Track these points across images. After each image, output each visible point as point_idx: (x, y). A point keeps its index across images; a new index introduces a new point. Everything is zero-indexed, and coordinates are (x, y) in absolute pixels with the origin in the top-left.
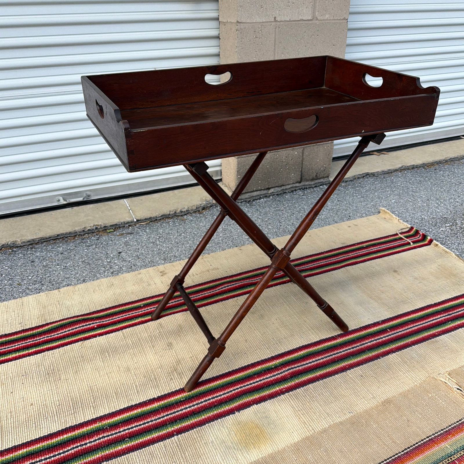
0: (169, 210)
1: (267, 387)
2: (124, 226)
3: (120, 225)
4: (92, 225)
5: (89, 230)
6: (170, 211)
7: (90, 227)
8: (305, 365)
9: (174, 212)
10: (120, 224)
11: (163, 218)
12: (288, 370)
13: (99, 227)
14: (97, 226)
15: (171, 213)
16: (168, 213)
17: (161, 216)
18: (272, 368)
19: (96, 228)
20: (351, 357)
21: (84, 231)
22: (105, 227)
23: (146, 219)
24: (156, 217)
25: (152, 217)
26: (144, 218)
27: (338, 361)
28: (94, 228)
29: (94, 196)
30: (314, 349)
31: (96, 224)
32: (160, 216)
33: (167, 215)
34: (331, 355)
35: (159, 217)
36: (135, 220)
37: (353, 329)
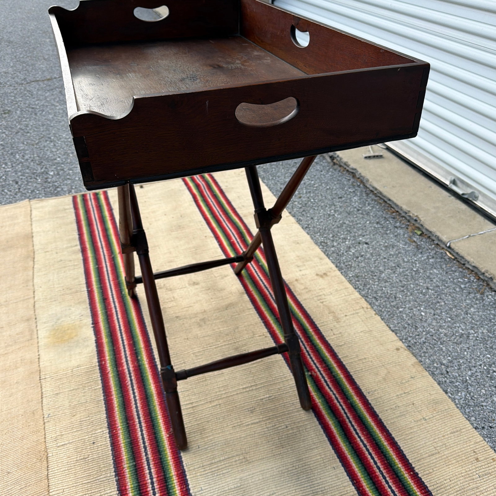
0: (486, 269)
1: (114, 350)
2: (433, 240)
3: (433, 235)
4: (416, 214)
5: (410, 216)
6: (487, 271)
7: (413, 214)
8: (132, 387)
9: (490, 276)
10: (435, 235)
11: (472, 271)
12: (129, 371)
13: (419, 221)
14: (418, 219)
15: (487, 274)
16: (483, 271)
17: (474, 267)
18: (137, 357)
19: (416, 220)
20: (128, 440)
21: (406, 213)
22: (422, 225)
23: (457, 253)
24: (468, 262)
25: (465, 257)
26: (457, 251)
27: (128, 424)
28: (415, 218)
29: (481, 201)
30: (156, 402)
31: (420, 216)
32: (473, 265)
33: (480, 272)
34: (139, 418)
35: (471, 265)
36: (448, 245)
37: (183, 459)
